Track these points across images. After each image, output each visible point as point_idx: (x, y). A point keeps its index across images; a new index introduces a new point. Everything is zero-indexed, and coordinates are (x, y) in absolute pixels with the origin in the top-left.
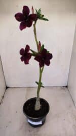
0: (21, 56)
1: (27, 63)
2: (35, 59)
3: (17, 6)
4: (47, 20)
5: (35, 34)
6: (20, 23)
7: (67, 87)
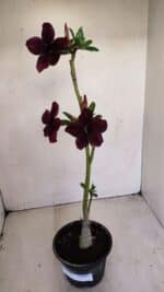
0: (44, 126)
1: (53, 139)
2: (67, 130)
3: (22, 30)
4: (96, 50)
5: (74, 80)
6: (36, 57)
7: (140, 193)
